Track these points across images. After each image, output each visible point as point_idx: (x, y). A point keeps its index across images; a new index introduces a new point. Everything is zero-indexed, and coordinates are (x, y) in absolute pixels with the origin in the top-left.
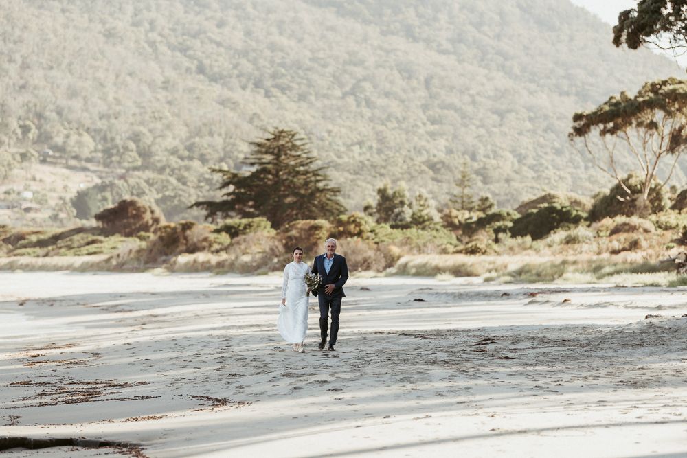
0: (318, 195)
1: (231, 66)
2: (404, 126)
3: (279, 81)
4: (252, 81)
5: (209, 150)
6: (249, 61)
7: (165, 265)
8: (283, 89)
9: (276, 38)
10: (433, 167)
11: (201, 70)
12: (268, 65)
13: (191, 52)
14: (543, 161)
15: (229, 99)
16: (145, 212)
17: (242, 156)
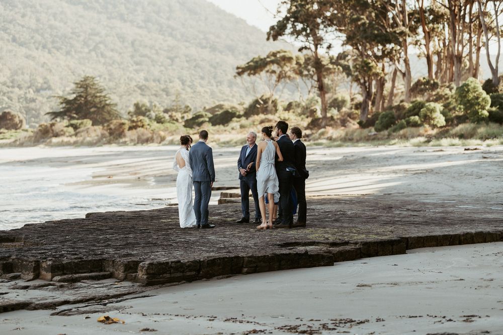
0: (106, 107)
1: (30, 38)
2: (122, 66)
3: (55, 45)
4: (41, 46)
5: (22, 82)
6: (39, 34)
7: (44, 143)
8: (58, 49)
9: (53, 22)
10: (140, 88)
11: (14, 40)
12: (49, 36)
13: (8, 31)
14: (195, 83)
15: (30, 56)
16: (15, 117)
17: (39, 85)
